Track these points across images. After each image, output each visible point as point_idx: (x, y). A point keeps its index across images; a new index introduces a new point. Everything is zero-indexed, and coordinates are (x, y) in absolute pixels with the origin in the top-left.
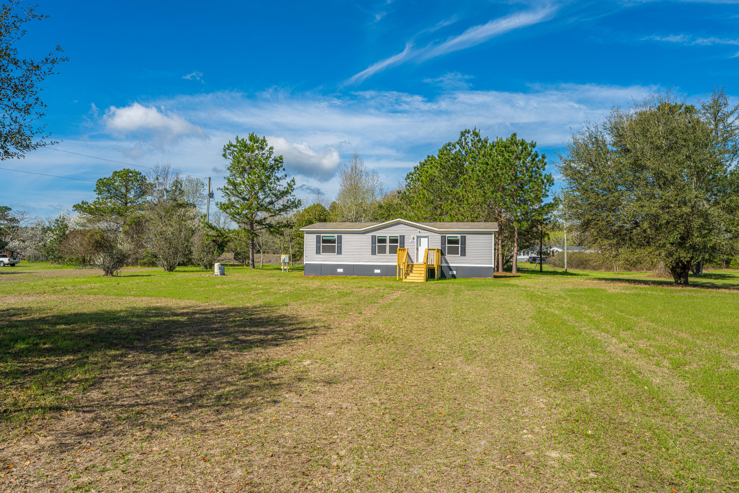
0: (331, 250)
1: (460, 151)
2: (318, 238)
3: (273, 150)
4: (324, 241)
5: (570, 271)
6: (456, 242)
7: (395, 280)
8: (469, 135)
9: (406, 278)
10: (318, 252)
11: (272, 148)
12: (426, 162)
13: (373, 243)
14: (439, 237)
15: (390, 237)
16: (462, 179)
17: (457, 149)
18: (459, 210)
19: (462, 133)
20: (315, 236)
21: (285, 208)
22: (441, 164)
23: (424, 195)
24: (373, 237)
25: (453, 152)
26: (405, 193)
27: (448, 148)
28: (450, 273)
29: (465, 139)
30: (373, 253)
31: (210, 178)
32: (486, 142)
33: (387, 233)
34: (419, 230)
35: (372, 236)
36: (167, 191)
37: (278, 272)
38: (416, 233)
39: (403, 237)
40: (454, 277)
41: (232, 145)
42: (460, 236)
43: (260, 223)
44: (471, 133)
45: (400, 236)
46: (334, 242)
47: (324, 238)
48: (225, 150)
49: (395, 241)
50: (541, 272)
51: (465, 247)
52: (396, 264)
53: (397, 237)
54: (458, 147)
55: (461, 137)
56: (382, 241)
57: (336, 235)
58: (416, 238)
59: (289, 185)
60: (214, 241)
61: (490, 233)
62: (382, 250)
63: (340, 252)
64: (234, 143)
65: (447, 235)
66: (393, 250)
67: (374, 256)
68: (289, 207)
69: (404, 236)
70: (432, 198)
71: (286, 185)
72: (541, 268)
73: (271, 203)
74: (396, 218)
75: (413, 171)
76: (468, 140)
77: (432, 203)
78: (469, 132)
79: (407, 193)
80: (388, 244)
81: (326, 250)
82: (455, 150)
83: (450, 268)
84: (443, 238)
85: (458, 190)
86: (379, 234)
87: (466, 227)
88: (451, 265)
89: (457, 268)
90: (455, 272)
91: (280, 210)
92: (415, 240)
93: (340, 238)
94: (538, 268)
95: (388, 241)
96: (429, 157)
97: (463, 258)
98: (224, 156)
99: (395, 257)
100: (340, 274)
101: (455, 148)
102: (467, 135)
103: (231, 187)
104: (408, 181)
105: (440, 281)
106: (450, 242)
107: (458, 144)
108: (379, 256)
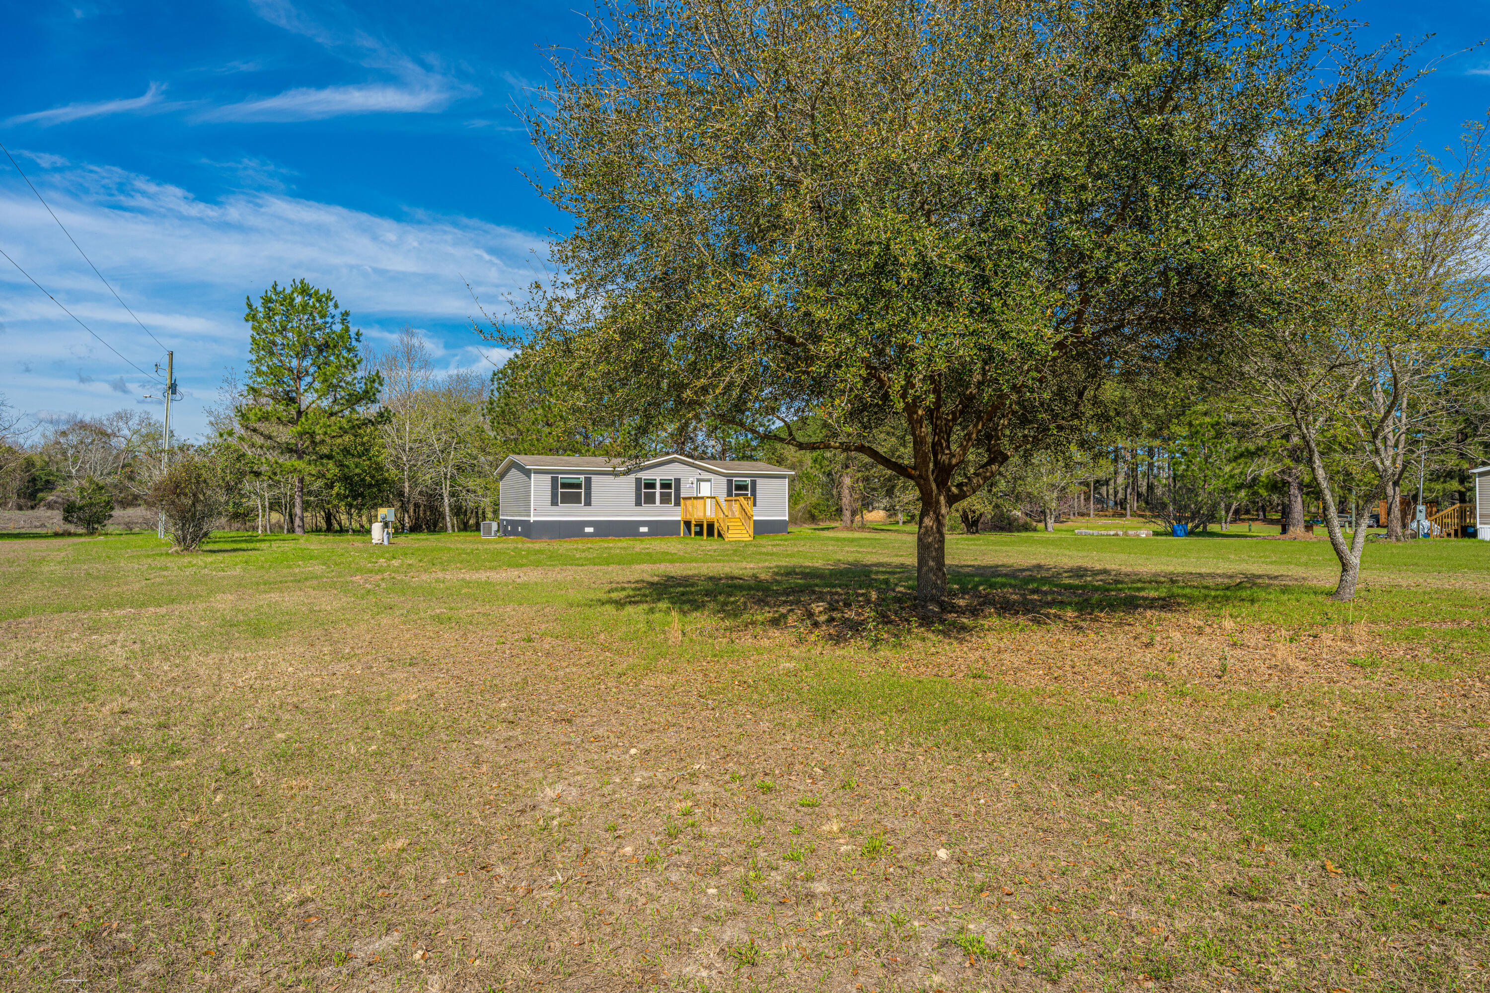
0: (576, 499)
2: (554, 480)
4: (564, 486)
6: (745, 488)
10: (554, 502)
13: (638, 488)
14: (724, 480)
15: (661, 480)
20: (550, 476)
24: (638, 480)
30: (638, 503)
33: (657, 475)
34: (699, 471)
35: (636, 478)
38: (696, 474)
39: (678, 481)
42: (746, 479)
45: (675, 479)
46: (578, 486)
47: (564, 481)
49: (668, 486)
51: (756, 495)
53: (671, 480)
56: (651, 485)
57: (582, 477)
58: (695, 482)
61: (783, 477)
62: (650, 499)
63: (588, 503)
65: (731, 478)
66: (665, 499)
67: (639, 508)
74: (671, 454)
80: (658, 490)
81: (566, 500)
84: (728, 482)
86: (645, 475)
87: (753, 468)
92: (694, 485)
93: (588, 481)
95: (658, 486)
97: (754, 508)
99: (667, 508)
100: (589, 535)
106: (738, 487)
108: (645, 507)
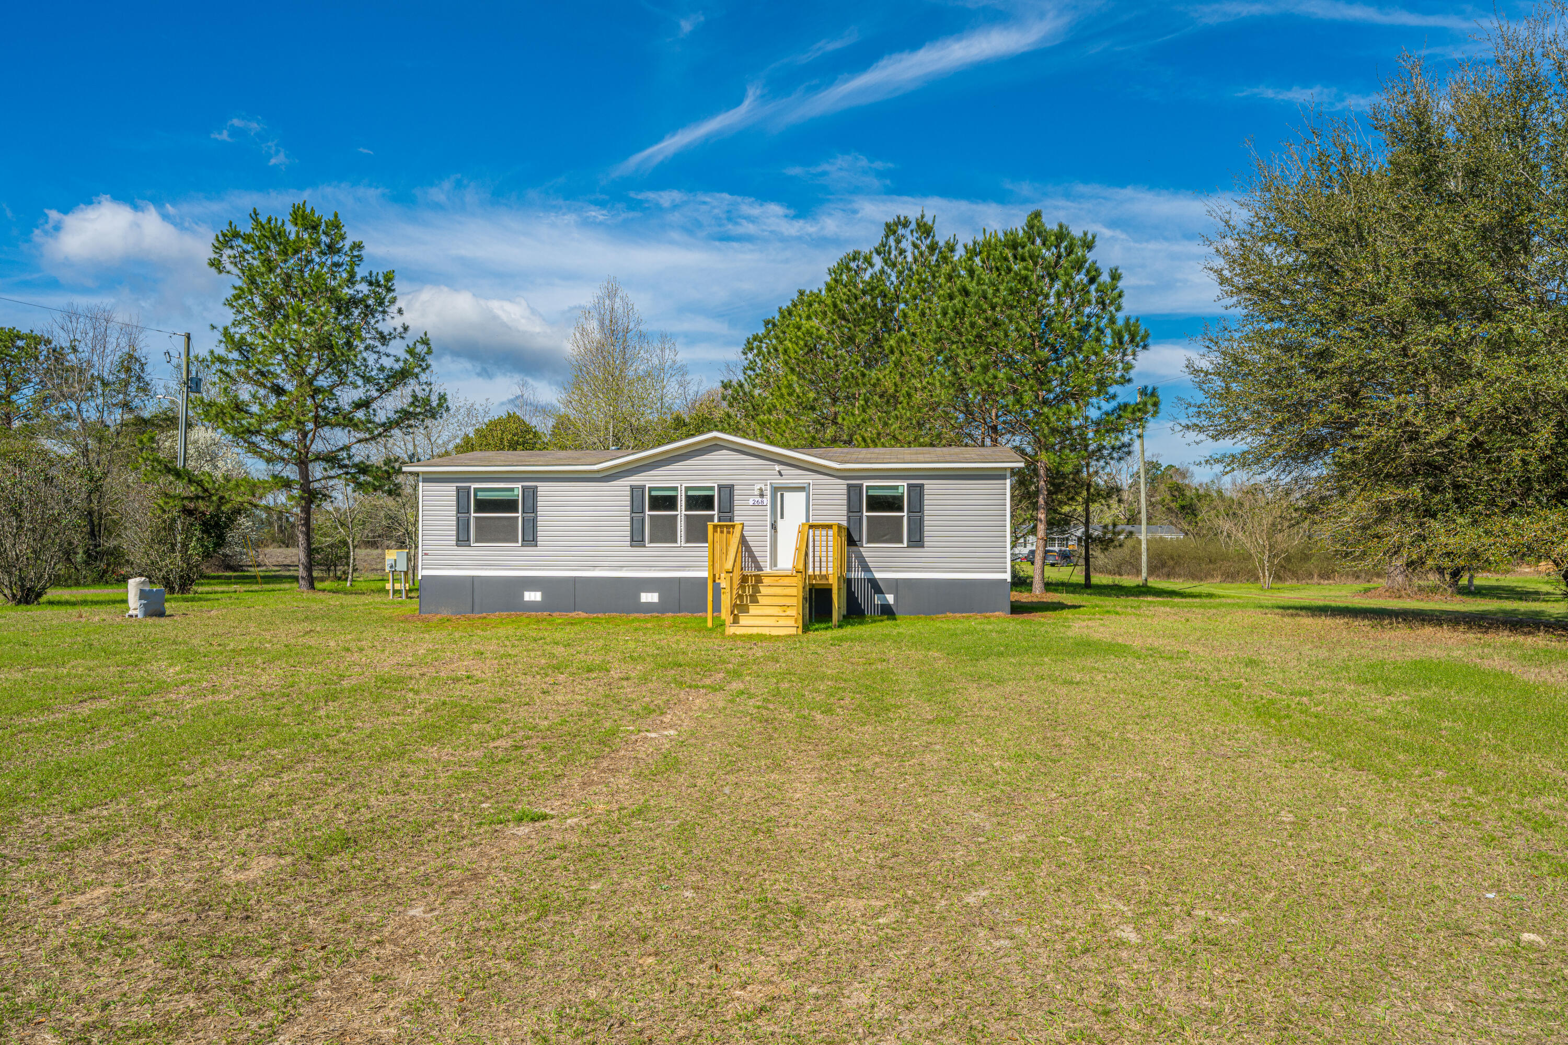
0: (505, 533)
1: (882, 272)
2: (462, 496)
3: (363, 253)
4: (482, 505)
5: (1154, 583)
6: (893, 503)
7: (702, 629)
8: (906, 232)
9: (736, 621)
10: (462, 540)
11: (358, 246)
12: (795, 306)
13: (636, 508)
14: (840, 487)
15: (687, 489)
16: (892, 342)
17: (877, 267)
18: (886, 424)
19: (888, 226)
20: (450, 490)
21: (404, 418)
22: (835, 306)
23: (790, 386)
24: (636, 491)
25: (867, 277)
26: (741, 386)
27: (853, 265)
28: (877, 600)
29: (898, 242)
30: (637, 539)
31: (188, 337)
32: (952, 250)
33: (679, 478)
34: (777, 468)
35: (633, 488)
36: (105, 384)
37: (378, 598)
38: (771, 475)
39: (728, 491)
40: (888, 612)
41: (236, 235)
42: (904, 483)
43: (331, 459)
44: (913, 226)
45: (720, 487)
46: (510, 505)
47: (481, 495)
48: (217, 249)
49: (706, 502)
50: (1087, 586)
51: (921, 520)
52: (705, 574)
53: (712, 488)
54: (878, 261)
55: (887, 237)
56: (665, 502)
57: (518, 487)
58: (769, 493)
59: (411, 351)
60: (189, 512)
61: (997, 475)
62: (665, 532)
63: (531, 539)
64: (246, 228)
65: (866, 483)
66: (697, 533)
67: (639, 551)
68: (415, 415)
69: (731, 488)
70: (812, 395)
71: (403, 355)
72: (1088, 577)
73: (364, 404)
74: (710, 431)
75: (761, 331)
76: (904, 245)
77: (813, 409)
78: (906, 224)
79: (747, 387)
80: (681, 512)
81: (487, 533)
82: (870, 271)
83: (876, 587)
84: (853, 492)
85: (885, 375)
86: (655, 480)
87: (921, 458)
88: (878, 575)
89: (896, 585)
90: (890, 598)
91: (388, 426)
92: (767, 500)
93: (531, 495)
94: (1078, 577)
95: (682, 503)
96: (802, 293)
97: (916, 552)
98: (215, 264)
99: (702, 551)
100: (533, 606)
101: (872, 266)
102: (901, 231)
103: (235, 355)
104: (750, 356)
105: (848, 630)
106: (876, 503)
107: (879, 253)
108: (653, 549)
